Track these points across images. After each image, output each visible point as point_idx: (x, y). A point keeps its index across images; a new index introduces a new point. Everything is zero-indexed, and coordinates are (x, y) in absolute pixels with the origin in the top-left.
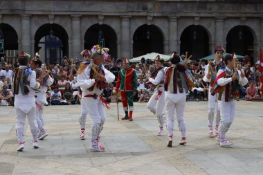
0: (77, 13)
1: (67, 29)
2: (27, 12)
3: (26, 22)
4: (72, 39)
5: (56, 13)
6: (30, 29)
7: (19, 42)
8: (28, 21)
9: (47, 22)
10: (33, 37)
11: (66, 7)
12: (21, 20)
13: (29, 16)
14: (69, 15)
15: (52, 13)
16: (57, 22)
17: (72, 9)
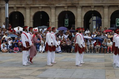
0: (106, 5)
1: (101, 13)
2: (80, 5)
3: (79, 10)
4: (104, 18)
5: (95, 5)
6: (82, 14)
7: (75, 20)
8: (81, 9)
9: (90, 10)
10: (83, 18)
11: (101, 1)
12: (77, 9)
13: (81, 7)
14: (102, 6)
15: (93, 5)
16: (95, 9)
17: (104, 2)
